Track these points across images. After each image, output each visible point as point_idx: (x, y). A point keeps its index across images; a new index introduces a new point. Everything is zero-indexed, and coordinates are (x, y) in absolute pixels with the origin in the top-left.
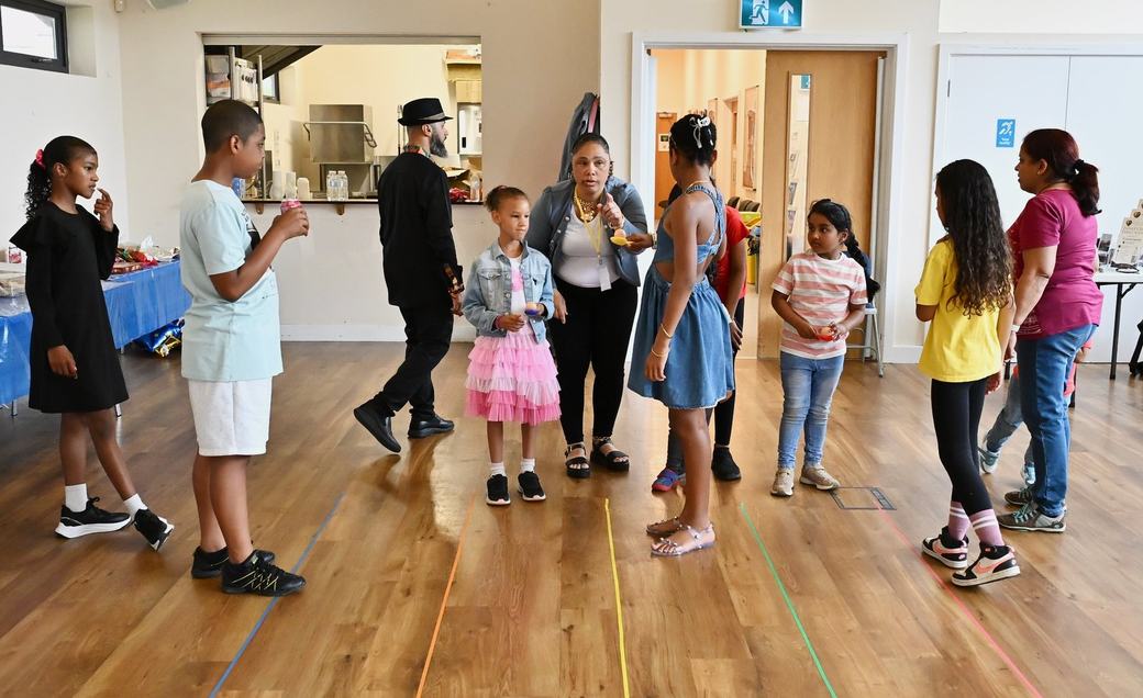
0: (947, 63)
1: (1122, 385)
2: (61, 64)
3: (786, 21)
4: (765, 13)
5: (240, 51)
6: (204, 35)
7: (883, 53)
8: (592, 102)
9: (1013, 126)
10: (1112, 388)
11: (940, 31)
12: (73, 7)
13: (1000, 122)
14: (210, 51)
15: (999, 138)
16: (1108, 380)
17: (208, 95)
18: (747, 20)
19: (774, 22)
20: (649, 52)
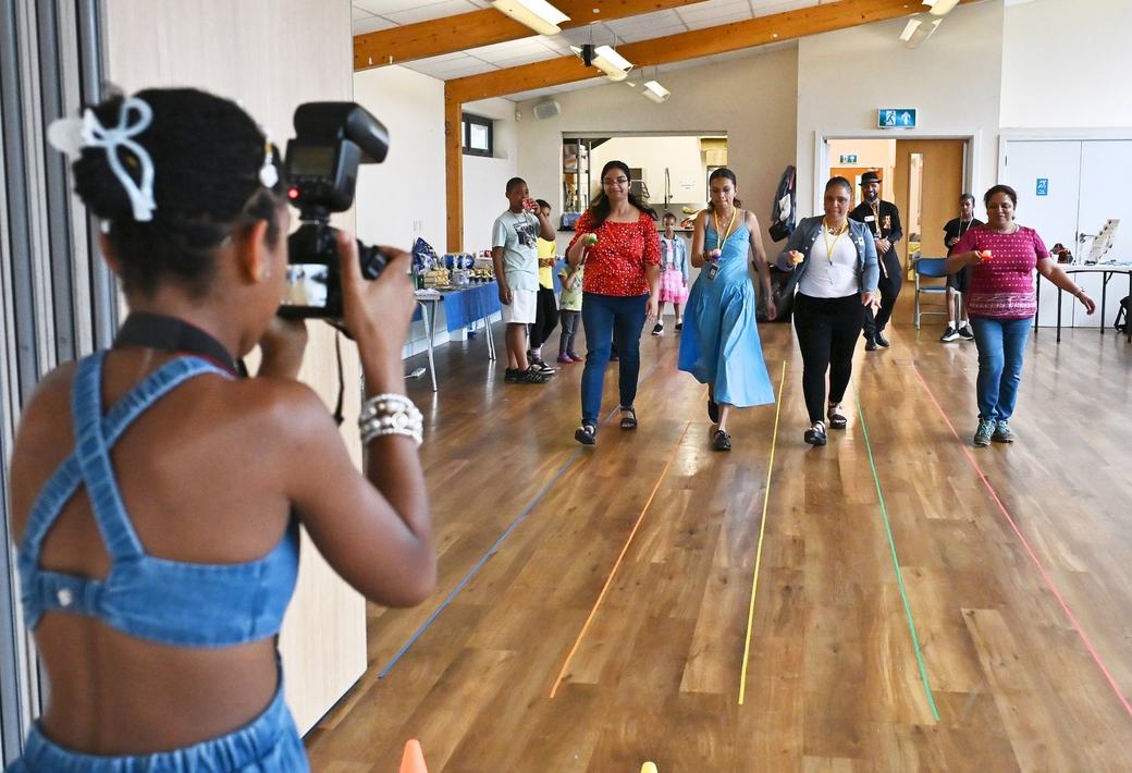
0: (1004, 145)
1: (1109, 338)
2: (489, 153)
3: (906, 122)
4: (894, 119)
5: (583, 142)
6: (564, 133)
7: (968, 140)
8: (791, 171)
9: (1046, 184)
10: (1102, 338)
11: (1000, 126)
12: (496, 120)
13: (1039, 180)
14: (566, 141)
15: (1038, 190)
16: (1100, 334)
17: (564, 168)
18: (883, 122)
19: (898, 124)
20: (826, 142)
